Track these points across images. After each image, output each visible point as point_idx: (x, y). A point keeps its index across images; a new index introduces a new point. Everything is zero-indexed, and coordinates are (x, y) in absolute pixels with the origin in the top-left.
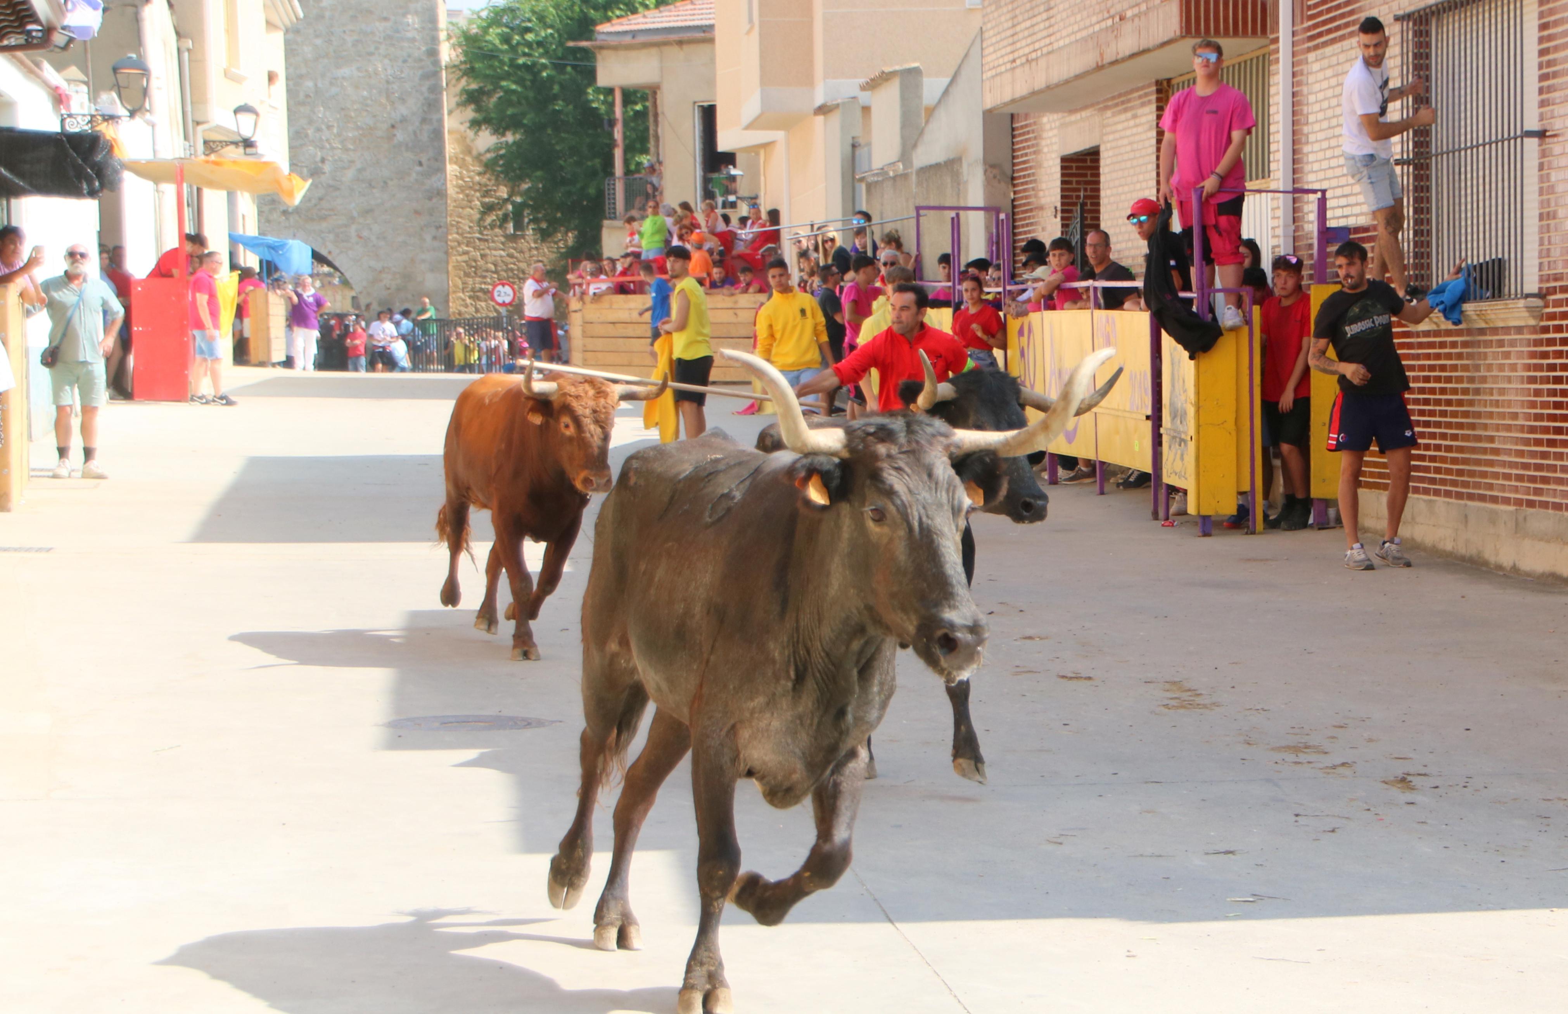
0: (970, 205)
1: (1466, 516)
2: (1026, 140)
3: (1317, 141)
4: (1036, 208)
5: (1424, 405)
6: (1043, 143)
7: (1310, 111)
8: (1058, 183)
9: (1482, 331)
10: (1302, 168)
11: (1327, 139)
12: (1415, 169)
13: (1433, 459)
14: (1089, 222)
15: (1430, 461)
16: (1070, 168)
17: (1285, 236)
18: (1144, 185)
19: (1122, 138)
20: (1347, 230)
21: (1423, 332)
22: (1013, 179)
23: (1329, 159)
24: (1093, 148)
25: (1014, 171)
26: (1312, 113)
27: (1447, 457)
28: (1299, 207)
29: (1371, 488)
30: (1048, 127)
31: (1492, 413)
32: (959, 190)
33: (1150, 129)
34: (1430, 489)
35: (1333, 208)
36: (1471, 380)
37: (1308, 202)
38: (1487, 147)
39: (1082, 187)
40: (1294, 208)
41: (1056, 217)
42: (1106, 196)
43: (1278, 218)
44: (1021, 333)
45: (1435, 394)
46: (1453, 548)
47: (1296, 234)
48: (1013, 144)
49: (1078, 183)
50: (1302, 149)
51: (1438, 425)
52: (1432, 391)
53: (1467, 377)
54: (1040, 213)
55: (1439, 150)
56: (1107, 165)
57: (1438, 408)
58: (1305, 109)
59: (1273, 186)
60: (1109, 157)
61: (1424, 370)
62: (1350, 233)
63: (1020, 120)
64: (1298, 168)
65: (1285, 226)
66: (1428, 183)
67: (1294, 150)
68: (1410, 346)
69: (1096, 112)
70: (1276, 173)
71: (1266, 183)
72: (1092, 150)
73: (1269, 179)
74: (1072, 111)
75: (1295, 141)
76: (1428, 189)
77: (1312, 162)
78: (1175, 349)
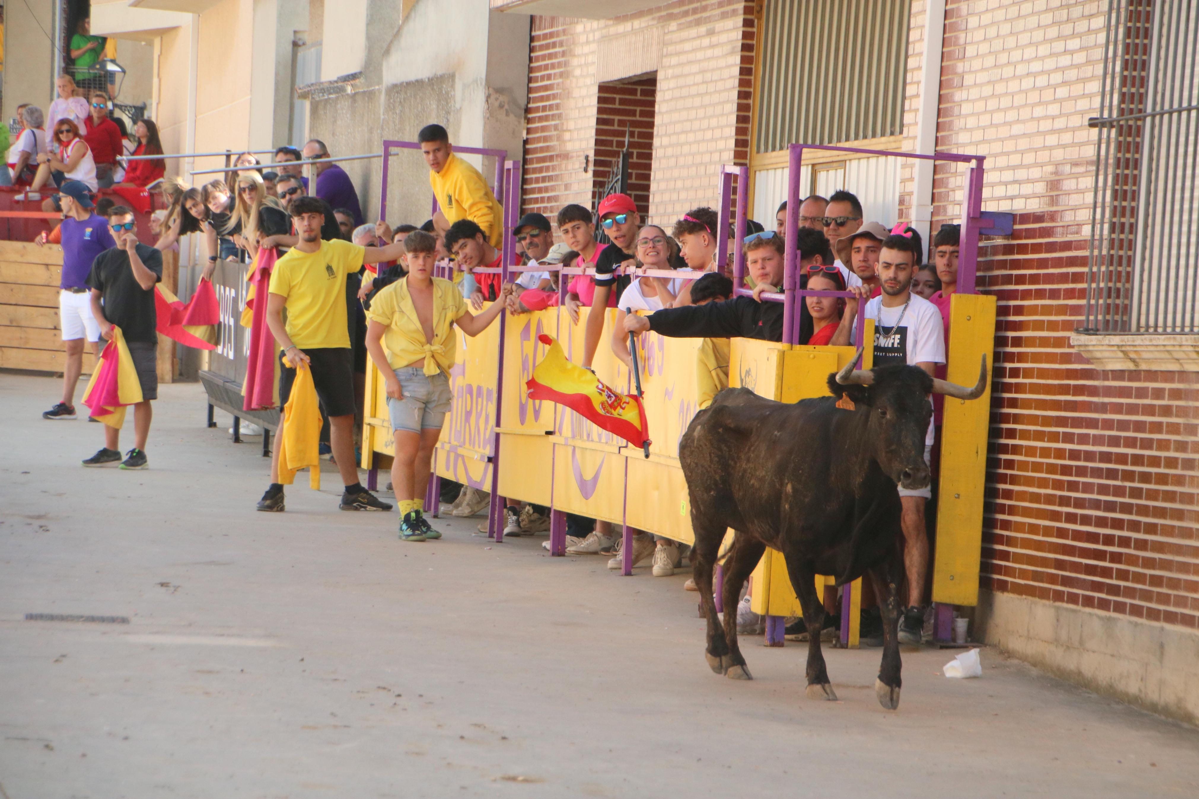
0: (463, 144)
1: (1162, 646)
2: (550, 56)
3: (976, 85)
4: (557, 156)
5: (1107, 478)
6: (575, 62)
7: (969, 40)
10: (952, 121)
11: (989, 82)
12: (1120, 133)
13: (1116, 558)
14: (633, 181)
15: (1112, 561)
16: (612, 101)
17: (917, 221)
18: (718, 133)
19: (690, 62)
20: (1012, 217)
21: (1112, 371)
23: (992, 112)
24: (647, 73)
25: (529, 100)
26: (972, 43)
27: (1137, 557)
28: (942, 179)
29: (1020, 593)
30: (583, 39)
32: (448, 120)
34: (1109, 601)
35: (993, 185)
36: (1182, 446)
37: (955, 173)
39: (627, 129)
40: (934, 180)
41: (586, 170)
42: (661, 146)
43: (911, 194)
44: (525, 335)
45: (1126, 463)
46: (1140, 691)
47: (935, 218)
48: (531, 60)
49: (621, 123)
50: (952, 95)
51: (1126, 508)
52: (1122, 459)
53: (1176, 441)
54: (564, 162)
55: (1158, 109)
56: (664, 101)
57: (1128, 484)
58: (962, 36)
59: (906, 147)
60: (669, 89)
61: (1111, 428)
62: (1014, 223)
63: (543, 25)
64: (945, 122)
65: (920, 205)
66: (1137, 156)
67: (940, 96)
68: (1093, 391)
69: (655, 22)
70: (911, 128)
71: (895, 142)
72: (645, 78)
73: (901, 136)
74: (620, 19)
75: (944, 83)
76: (1137, 164)
77: (967, 116)
78: (748, 372)
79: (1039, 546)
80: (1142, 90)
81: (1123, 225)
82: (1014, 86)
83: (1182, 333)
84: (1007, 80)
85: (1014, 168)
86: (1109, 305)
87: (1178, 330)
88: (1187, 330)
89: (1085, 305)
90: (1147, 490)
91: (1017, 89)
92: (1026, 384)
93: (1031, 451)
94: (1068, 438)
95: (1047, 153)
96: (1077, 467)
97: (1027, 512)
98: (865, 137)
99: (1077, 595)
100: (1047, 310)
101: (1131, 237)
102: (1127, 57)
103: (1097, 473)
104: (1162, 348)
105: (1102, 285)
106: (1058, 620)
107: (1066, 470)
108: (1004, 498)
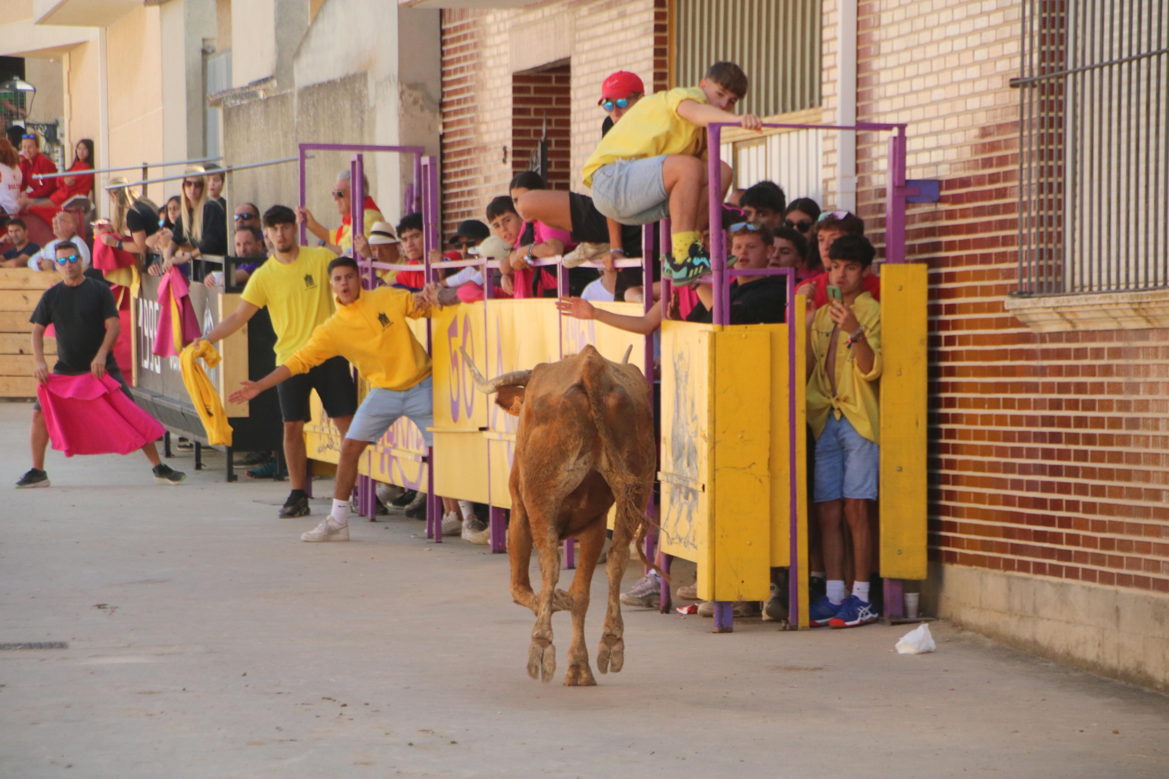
0: (379, 142)
1: (1117, 610)
2: (462, 49)
3: (893, 52)
4: (475, 149)
5: (1051, 442)
6: (487, 53)
7: (883, 7)
8: (509, 112)
9: (1142, 334)
10: (870, 92)
11: (906, 49)
12: (1042, 92)
13: (1065, 522)
14: (553, 169)
15: (1061, 526)
16: (527, 90)
17: (842, 193)
19: (603, 47)
20: (938, 184)
21: (1049, 333)
22: (442, 105)
23: (911, 78)
24: (560, 60)
25: (443, 94)
26: (887, 10)
27: (1087, 520)
28: (864, 149)
29: (970, 564)
30: (494, 29)
31: (1157, 455)
32: (363, 120)
33: (645, 34)
34: (1061, 567)
35: (916, 152)
36: (1125, 406)
37: (878, 143)
38: (1154, 59)
39: (543, 117)
40: (857, 152)
41: (504, 161)
42: (579, 132)
43: (834, 165)
44: (452, 331)
45: (1068, 426)
46: (1098, 657)
48: (442, 53)
50: (870, 64)
51: (1073, 472)
52: (1064, 422)
53: (1118, 401)
54: (482, 155)
55: (1079, 65)
56: (579, 87)
57: (1072, 447)
59: (826, 118)
60: (583, 75)
61: (1052, 391)
62: (941, 188)
63: (453, 18)
64: (864, 92)
65: (844, 177)
66: (1061, 114)
67: (858, 66)
68: (1030, 355)
69: (565, 8)
70: (831, 99)
71: (815, 114)
72: (559, 65)
73: (820, 109)
74: (530, 7)
75: (861, 53)
76: (1061, 122)
77: (886, 84)
78: (681, 357)
79: (986, 515)
80: (1062, 48)
81: (1051, 185)
82: (932, 51)
83: (1118, 290)
84: (924, 45)
85: (937, 133)
86: (1041, 268)
87: (1113, 288)
88: (1122, 287)
89: (1017, 268)
90: (1092, 452)
91: (935, 54)
92: (961, 352)
93: (972, 419)
94: (1009, 404)
95: (969, 116)
96: (1020, 433)
97: (971, 481)
98: (784, 111)
99: (1027, 563)
100: (979, 275)
101: (1060, 196)
102: (1044, 15)
103: (1040, 437)
104: (1098, 308)
105: (1033, 247)
106: (1010, 589)
107: (1008, 437)
108: (947, 468)
